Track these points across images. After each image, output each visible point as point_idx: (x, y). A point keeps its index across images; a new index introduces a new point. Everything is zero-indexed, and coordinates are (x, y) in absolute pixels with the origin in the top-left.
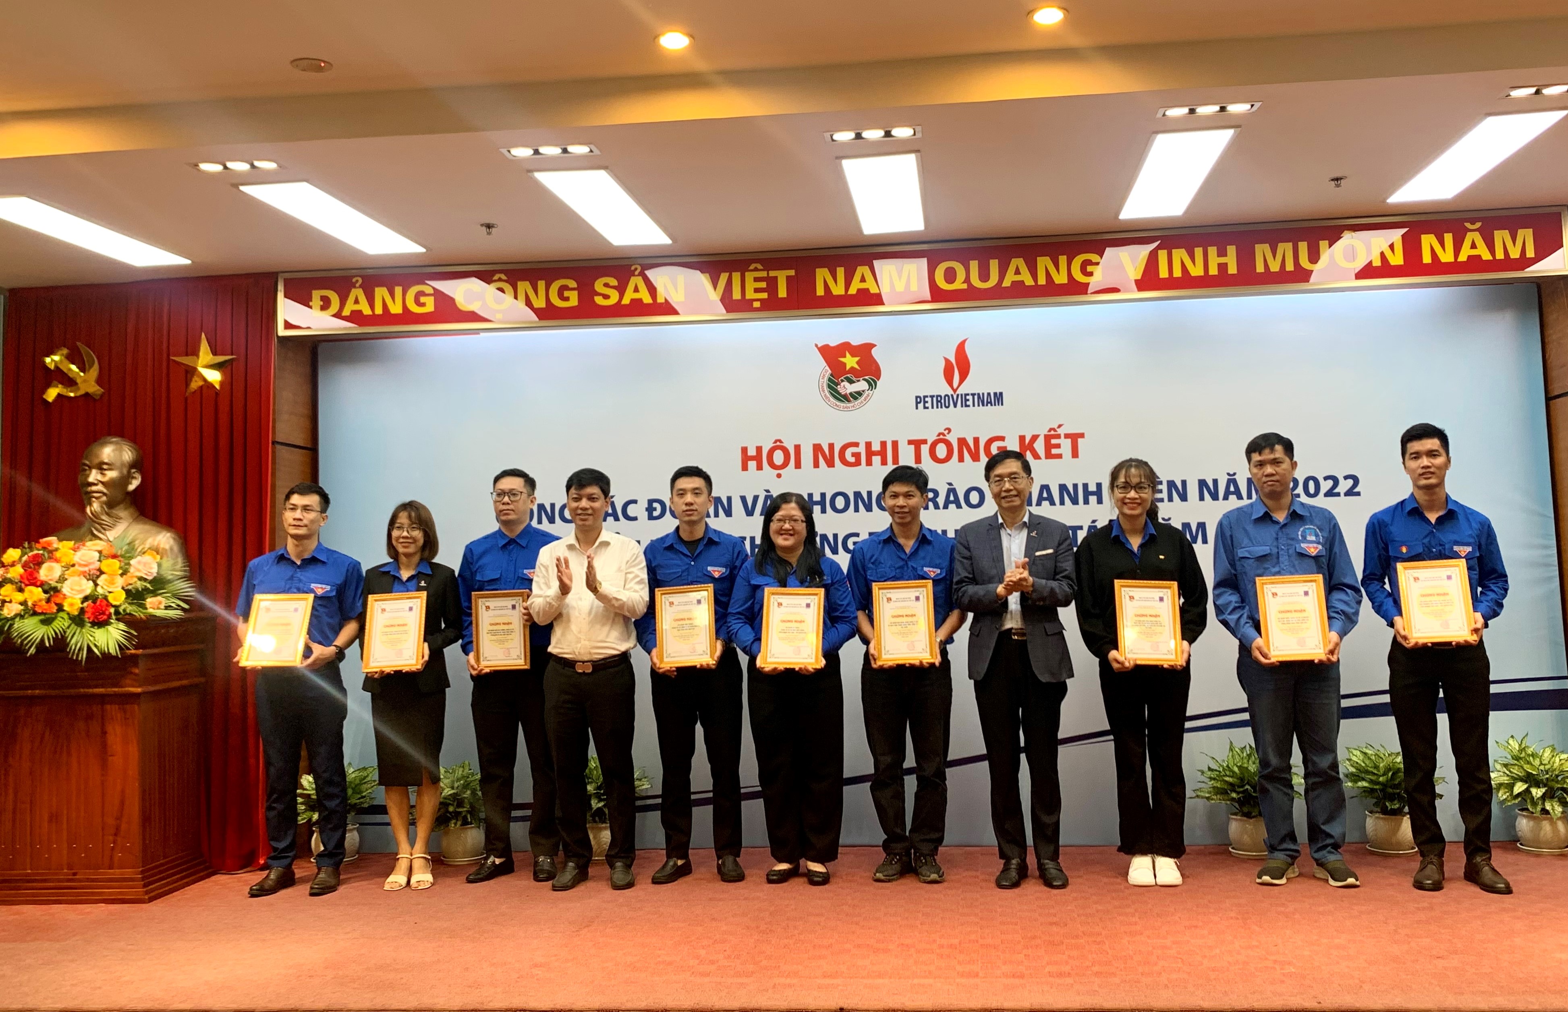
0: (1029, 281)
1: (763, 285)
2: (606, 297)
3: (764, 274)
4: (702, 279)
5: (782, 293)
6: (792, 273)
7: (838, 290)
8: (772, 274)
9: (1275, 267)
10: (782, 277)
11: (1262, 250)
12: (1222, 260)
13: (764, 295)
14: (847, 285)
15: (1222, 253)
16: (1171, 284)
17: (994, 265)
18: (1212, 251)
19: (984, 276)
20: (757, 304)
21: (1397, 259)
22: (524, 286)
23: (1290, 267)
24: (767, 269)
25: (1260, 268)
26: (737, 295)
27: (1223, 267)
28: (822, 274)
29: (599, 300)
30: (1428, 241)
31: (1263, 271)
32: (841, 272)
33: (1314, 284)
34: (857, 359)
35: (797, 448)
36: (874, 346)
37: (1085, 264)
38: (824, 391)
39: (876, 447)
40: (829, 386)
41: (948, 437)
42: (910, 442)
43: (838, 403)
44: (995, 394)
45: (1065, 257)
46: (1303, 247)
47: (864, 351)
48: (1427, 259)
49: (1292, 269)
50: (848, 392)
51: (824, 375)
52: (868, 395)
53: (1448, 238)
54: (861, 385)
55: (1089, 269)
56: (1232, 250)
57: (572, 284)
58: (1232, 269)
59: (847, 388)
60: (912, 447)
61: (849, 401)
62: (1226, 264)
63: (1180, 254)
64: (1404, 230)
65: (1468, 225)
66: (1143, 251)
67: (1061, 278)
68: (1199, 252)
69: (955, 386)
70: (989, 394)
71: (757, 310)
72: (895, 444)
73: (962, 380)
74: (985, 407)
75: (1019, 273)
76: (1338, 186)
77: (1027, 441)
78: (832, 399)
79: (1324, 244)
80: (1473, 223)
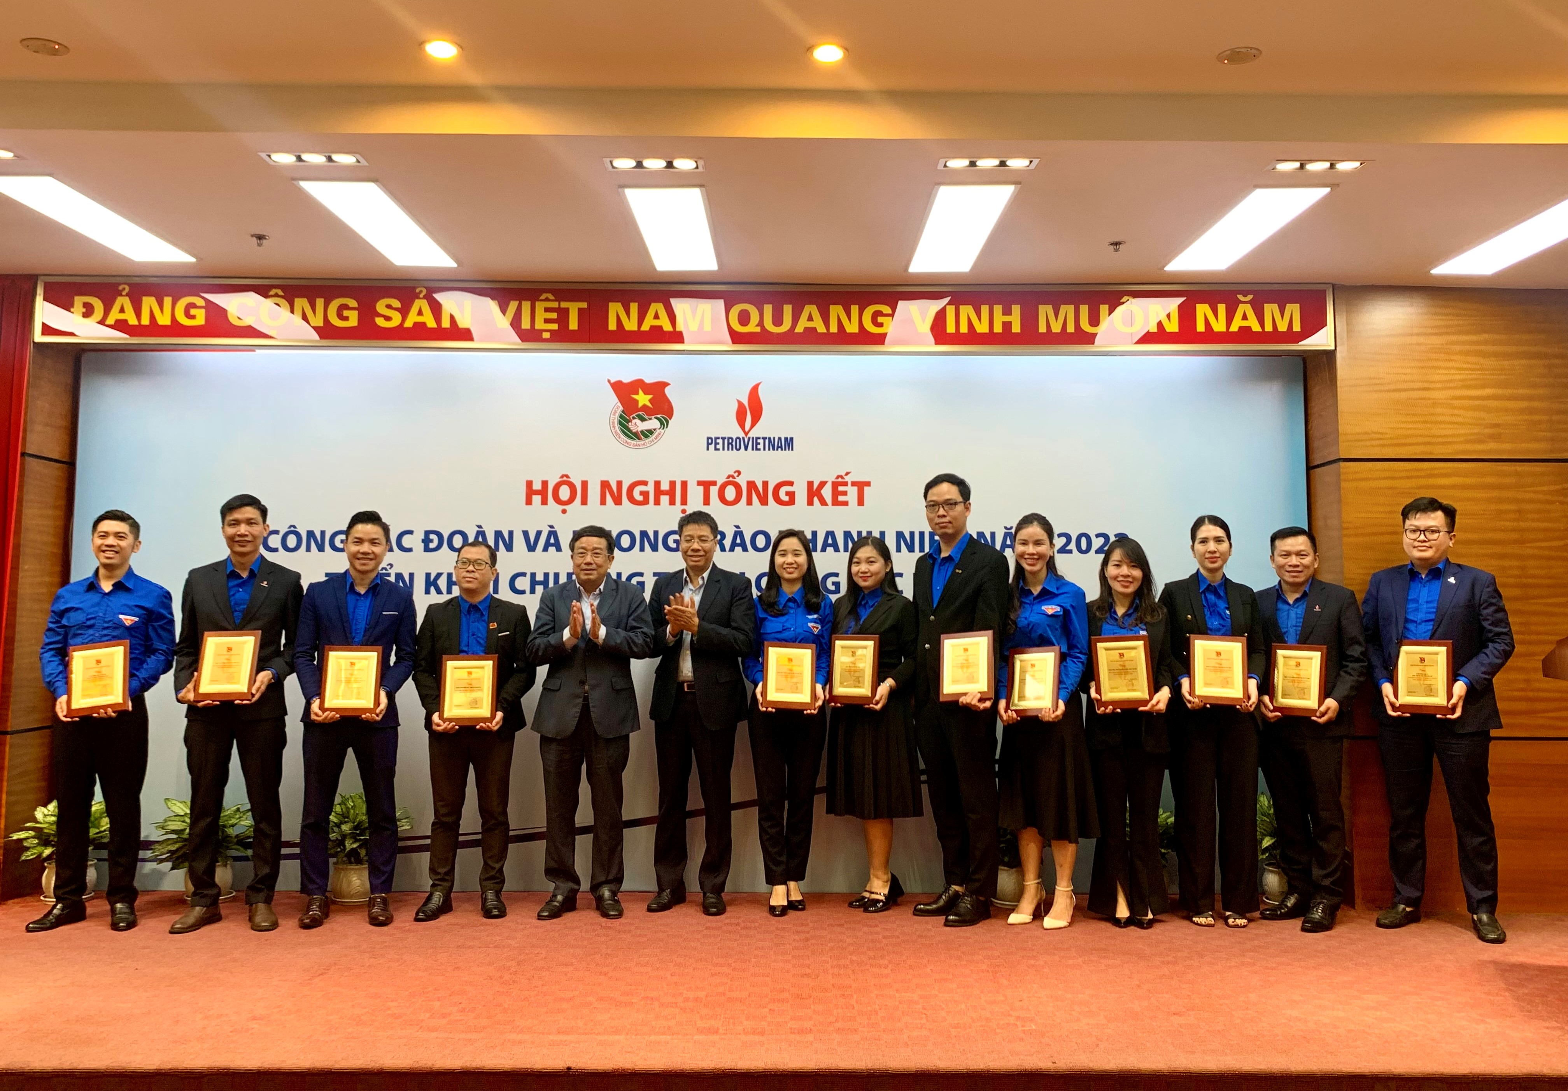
0: (821, 329)
1: (554, 315)
2: (388, 319)
3: (555, 305)
4: (492, 306)
5: (573, 325)
6: (584, 305)
7: (631, 325)
8: (564, 305)
9: (1056, 328)
10: (574, 309)
11: (1045, 311)
12: (1007, 319)
13: (555, 327)
14: (641, 321)
15: (1007, 312)
16: (957, 339)
17: (788, 310)
18: (998, 309)
19: (778, 320)
20: (546, 335)
21: (1172, 327)
22: (301, 303)
23: (1071, 329)
24: (558, 299)
25: (1042, 329)
26: (526, 324)
27: (1007, 326)
28: (615, 309)
29: (380, 322)
30: (1202, 310)
31: (1045, 331)
32: (634, 307)
33: (1097, 347)
34: (650, 397)
35: (585, 484)
36: (668, 384)
37: (877, 314)
38: (614, 427)
39: (665, 486)
40: (620, 423)
41: (738, 480)
42: (700, 483)
43: (629, 441)
44: (786, 439)
45: (857, 307)
46: (1084, 310)
47: (657, 390)
48: (1201, 327)
49: (1073, 331)
50: (639, 429)
51: (615, 411)
52: (659, 434)
53: (1222, 308)
54: (653, 423)
55: (880, 319)
56: (1016, 309)
57: (353, 303)
58: (1016, 328)
59: (638, 425)
60: (701, 488)
61: (639, 439)
62: (1010, 323)
63: (967, 311)
64: (1180, 300)
65: (1240, 297)
66: (934, 306)
67: (852, 328)
68: (985, 309)
69: (747, 429)
70: (780, 439)
71: (546, 340)
72: (684, 484)
73: (753, 425)
74: (775, 451)
75: (813, 320)
76: (1116, 250)
77: (815, 486)
78: (622, 436)
79: (1104, 309)
80: (1245, 296)
